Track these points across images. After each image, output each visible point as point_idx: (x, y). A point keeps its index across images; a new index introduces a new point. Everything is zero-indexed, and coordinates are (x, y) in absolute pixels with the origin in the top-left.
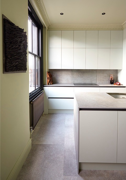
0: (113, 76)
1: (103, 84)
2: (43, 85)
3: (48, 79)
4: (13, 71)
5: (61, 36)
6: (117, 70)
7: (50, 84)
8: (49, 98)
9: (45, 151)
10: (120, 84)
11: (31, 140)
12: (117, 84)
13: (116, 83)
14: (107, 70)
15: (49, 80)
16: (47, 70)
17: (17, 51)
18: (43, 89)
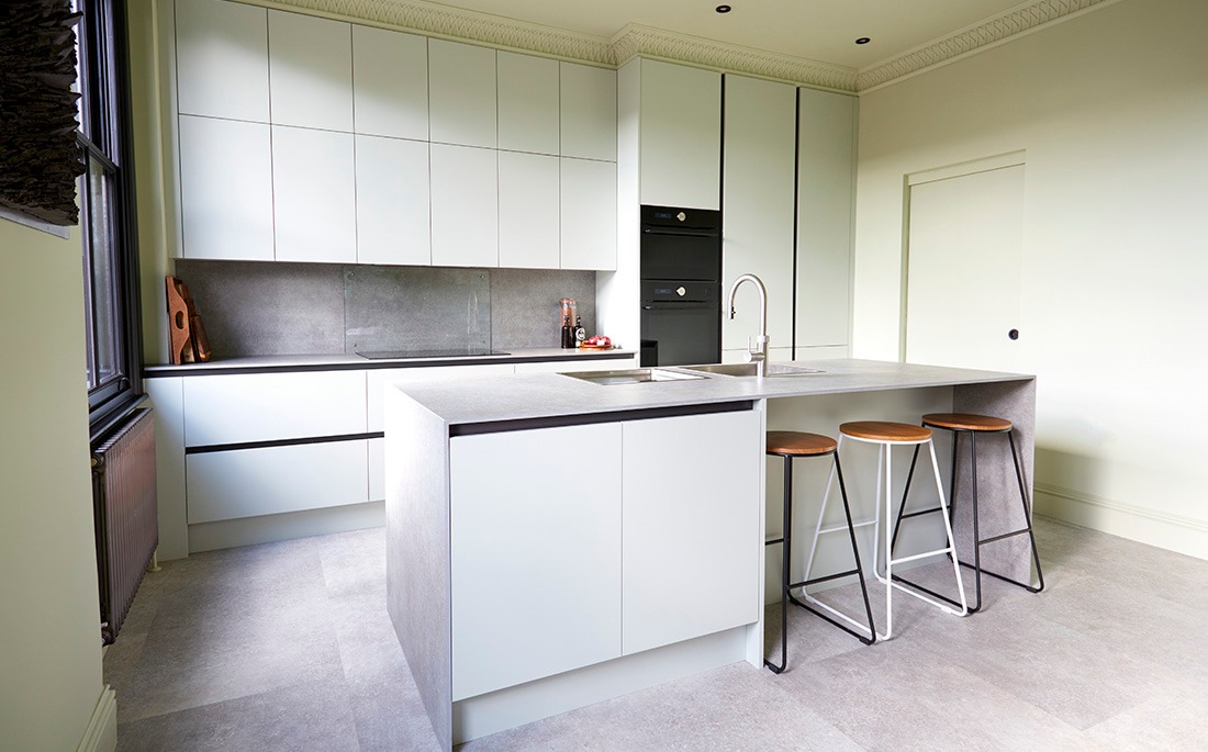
0: (574, 308)
1: (524, 347)
2: (142, 365)
3: (180, 325)
4: (20, 201)
5: (269, 46)
6: (593, 273)
7: (192, 359)
8: (190, 450)
9: (225, 732)
10: (607, 346)
11: (109, 695)
12: (595, 343)
13: (592, 341)
14: (546, 270)
15: (185, 332)
16: (164, 268)
17: (40, 74)
18: (141, 394)
